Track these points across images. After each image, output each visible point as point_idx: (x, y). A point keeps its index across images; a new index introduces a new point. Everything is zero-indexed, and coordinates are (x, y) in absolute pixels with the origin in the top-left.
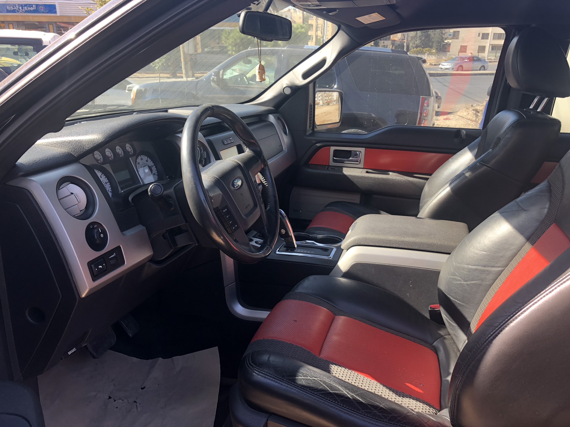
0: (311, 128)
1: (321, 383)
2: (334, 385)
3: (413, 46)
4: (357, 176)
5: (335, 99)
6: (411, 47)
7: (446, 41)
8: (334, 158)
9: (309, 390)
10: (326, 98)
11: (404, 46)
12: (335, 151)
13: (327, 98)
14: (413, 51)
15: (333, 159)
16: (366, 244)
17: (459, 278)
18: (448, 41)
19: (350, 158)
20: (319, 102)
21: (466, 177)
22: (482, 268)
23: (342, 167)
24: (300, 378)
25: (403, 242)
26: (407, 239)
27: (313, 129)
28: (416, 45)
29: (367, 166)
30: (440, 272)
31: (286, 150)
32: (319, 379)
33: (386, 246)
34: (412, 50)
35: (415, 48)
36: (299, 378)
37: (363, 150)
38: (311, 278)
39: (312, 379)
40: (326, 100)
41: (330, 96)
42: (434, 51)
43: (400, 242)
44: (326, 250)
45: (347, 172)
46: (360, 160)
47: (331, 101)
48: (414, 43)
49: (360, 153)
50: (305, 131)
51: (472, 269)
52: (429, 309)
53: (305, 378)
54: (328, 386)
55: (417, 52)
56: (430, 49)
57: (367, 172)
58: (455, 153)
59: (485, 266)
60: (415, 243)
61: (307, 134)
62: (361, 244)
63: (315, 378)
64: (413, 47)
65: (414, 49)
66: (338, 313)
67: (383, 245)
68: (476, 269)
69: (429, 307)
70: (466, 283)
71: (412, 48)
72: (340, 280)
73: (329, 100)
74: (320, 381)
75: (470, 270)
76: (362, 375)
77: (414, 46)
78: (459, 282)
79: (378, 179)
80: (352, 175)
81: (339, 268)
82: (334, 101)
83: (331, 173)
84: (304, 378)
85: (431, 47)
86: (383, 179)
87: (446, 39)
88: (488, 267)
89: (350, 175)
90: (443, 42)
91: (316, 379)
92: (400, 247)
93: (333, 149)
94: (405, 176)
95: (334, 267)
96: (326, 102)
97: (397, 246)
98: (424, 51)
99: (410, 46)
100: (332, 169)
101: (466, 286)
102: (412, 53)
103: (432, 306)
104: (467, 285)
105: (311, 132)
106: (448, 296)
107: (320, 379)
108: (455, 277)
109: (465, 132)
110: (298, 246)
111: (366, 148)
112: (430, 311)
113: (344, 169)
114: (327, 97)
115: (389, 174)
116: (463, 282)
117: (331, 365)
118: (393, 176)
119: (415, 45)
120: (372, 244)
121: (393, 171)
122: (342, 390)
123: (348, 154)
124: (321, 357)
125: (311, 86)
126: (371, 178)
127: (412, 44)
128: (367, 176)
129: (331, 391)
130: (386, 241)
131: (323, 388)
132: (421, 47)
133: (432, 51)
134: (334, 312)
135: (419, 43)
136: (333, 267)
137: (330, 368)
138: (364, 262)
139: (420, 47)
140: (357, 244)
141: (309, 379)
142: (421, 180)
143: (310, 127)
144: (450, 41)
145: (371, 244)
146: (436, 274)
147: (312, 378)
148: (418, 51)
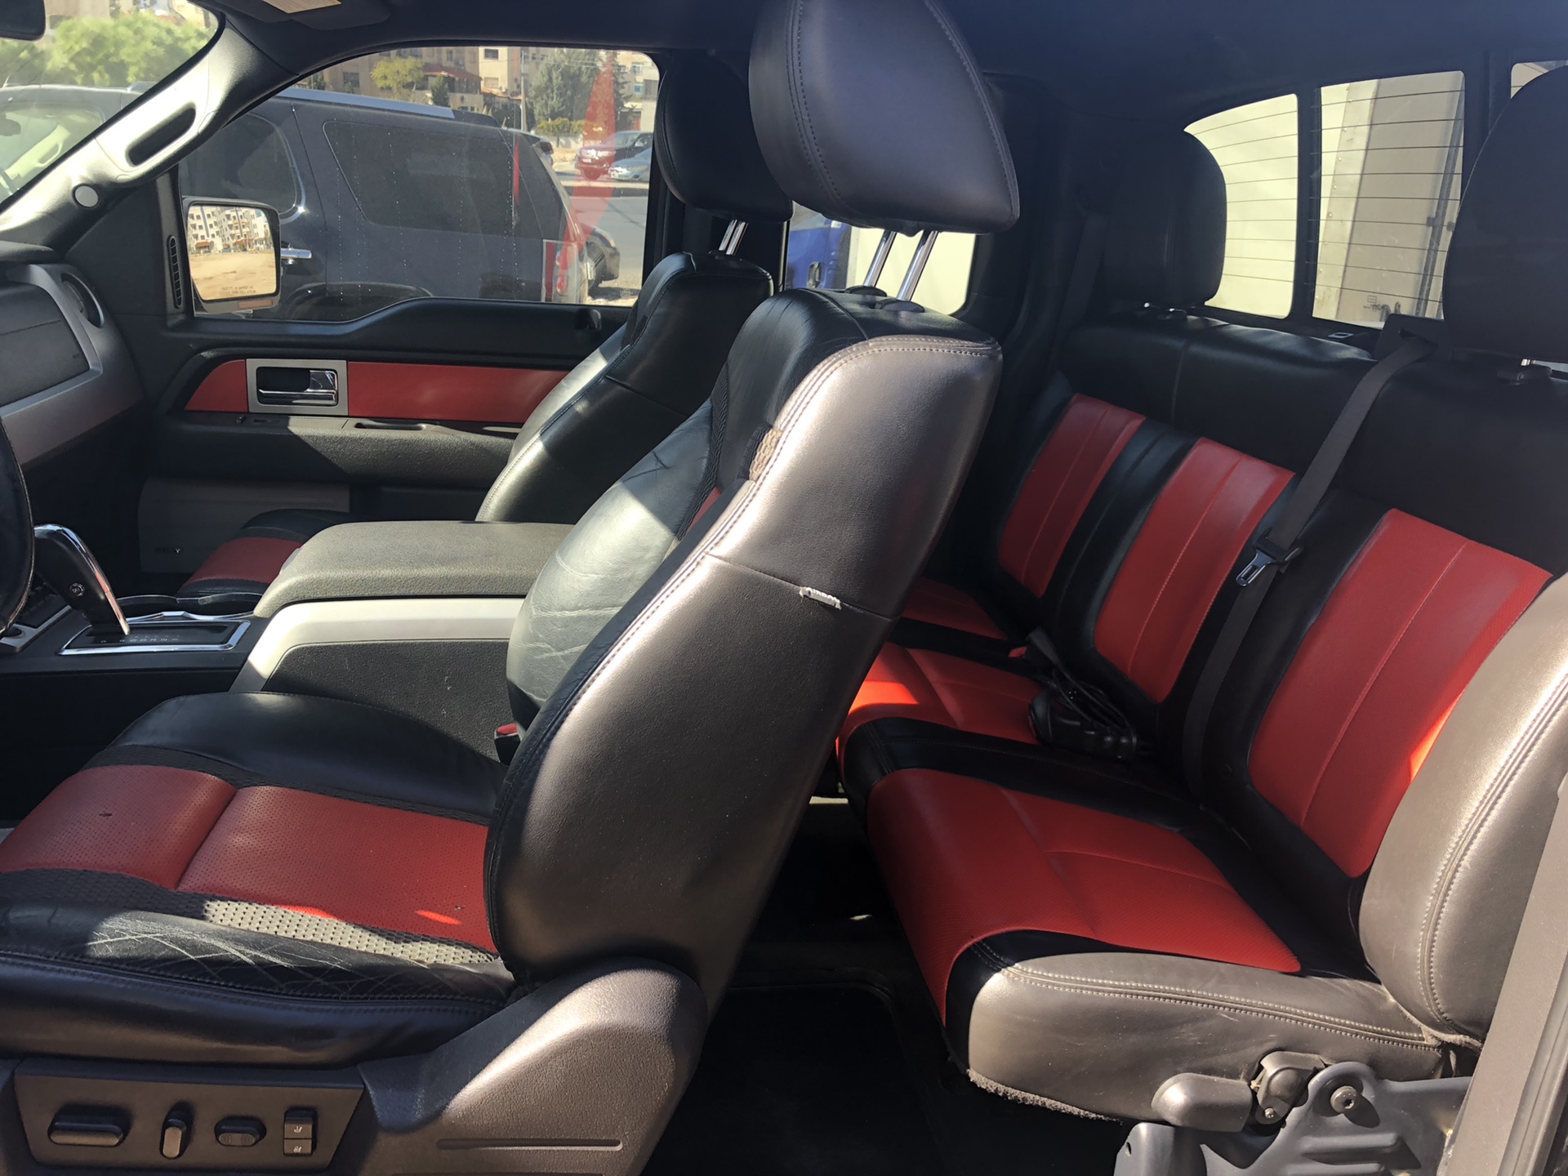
0: (182, 306)
1: (163, 942)
2: (203, 940)
3: (544, 113)
4: (331, 438)
5: (262, 235)
6: (539, 114)
7: (628, 105)
8: (261, 391)
9: (127, 967)
10: (233, 232)
11: (520, 113)
12: (261, 371)
13: (238, 231)
14: (545, 127)
15: (259, 394)
16: (320, 596)
17: (546, 646)
18: (634, 104)
19: (308, 390)
20: (212, 242)
21: (577, 412)
22: (592, 612)
23: (287, 416)
24: (99, 942)
25: (416, 579)
26: (426, 572)
27: (189, 311)
28: (553, 111)
29: (359, 411)
30: (508, 643)
31: (101, 370)
32: (158, 935)
33: (373, 594)
34: (543, 123)
35: (550, 119)
36: (98, 944)
37: (340, 366)
38: (171, 704)
39: (138, 939)
40: (236, 237)
41: (244, 227)
42: (600, 129)
43: (409, 582)
44: (219, 631)
45: (299, 427)
46: (337, 393)
47: (250, 240)
48: (546, 104)
49: (333, 375)
50: (163, 315)
51: (572, 617)
52: (496, 737)
53: (116, 939)
54: (183, 947)
55: (556, 130)
56: (589, 123)
57: (359, 426)
58: (570, 368)
59: (597, 608)
60: (448, 580)
61: (170, 324)
62: (307, 598)
63: (146, 936)
64: (544, 115)
65: (548, 120)
66: (246, 782)
67: (366, 594)
68: (580, 619)
69: (495, 733)
70: (561, 653)
71: (541, 117)
72: (255, 699)
73: (243, 238)
74: (162, 938)
75: (567, 622)
76: (296, 912)
77: (546, 113)
78: (547, 655)
79: (390, 442)
80: (316, 434)
81: (251, 667)
82: (261, 241)
83: (253, 431)
84: (112, 940)
85: (592, 118)
86: (402, 442)
87: (628, 99)
88: (603, 608)
89: (310, 437)
90: (623, 107)
91: (149, 936)
92: (411, 593)
93: (253, 365)
94: (460, 432)
95: (240, 669)
96: (235, 244)
97: (402, 592)
98: (576, 129)
99: (536, 112)
100: (256, 421)
101: (562, 661)
102: (542, 131)
103: (499, 729)
104: (564, 657)
105: (181, 317)
106: (528, 693)
107: (162, 935)
108: (539, 645)
109: (599, 314)
110: (132, 628)
111: (348, 359)
112: (497, 741)
113: (293, 420)
114: (237, 228)
115: (419, 429)
116: (554, 654)
117: (209, 903)
118: (430, 434)
119: (549, 109)
120: (338, 595)
121: (428, 420)
122: (226, 948)
123: (301, 379)
124: (180, 889)
125: (163, 183)
126: (370, 440)
127: (541, 106)
128: (358, 436)
129: (192, 957)
130: (373, 583)
131: (170, 952)
132: (566, 117)
133: (594, 129)
134: (234, 781)
135: (560, 104)
136: (237, 671)
137: (206, 911)
138: (318, 645)
139: (563, 117)
140: (297, 600)
141: (126, 940)
142: (502, 440)
143: (177, 303)
144: (638, 105)
145: (334, 595)
146: (501, 648)
147: (136, 935)
148: (557, 126)
